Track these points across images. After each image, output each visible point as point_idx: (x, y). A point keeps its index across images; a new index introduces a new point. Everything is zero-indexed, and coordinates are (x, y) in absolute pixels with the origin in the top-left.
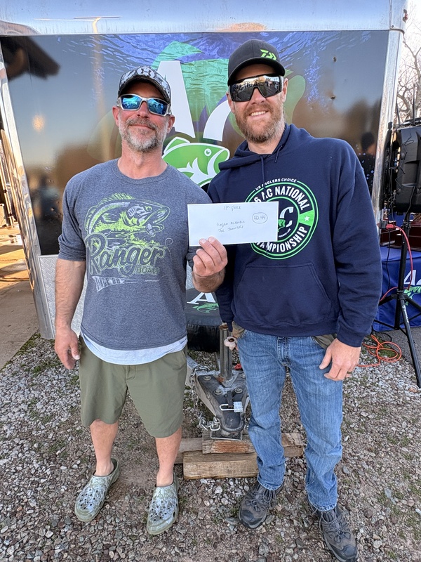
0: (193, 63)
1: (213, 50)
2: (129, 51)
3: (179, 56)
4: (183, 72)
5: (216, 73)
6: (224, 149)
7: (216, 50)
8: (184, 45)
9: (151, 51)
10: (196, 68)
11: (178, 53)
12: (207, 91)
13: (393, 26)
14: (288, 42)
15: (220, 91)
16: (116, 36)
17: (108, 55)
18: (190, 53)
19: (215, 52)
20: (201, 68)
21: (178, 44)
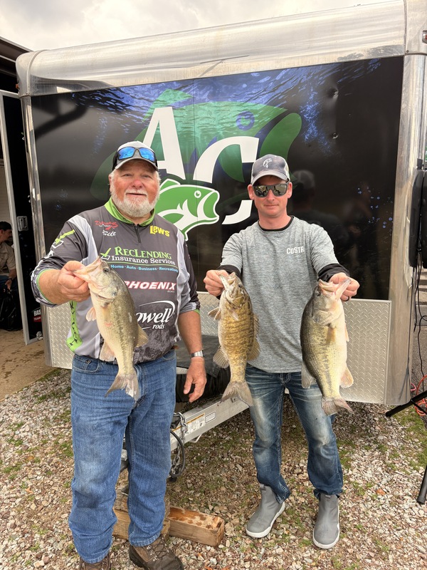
0: (184, 107)
1: (204, 94)
2: (128, 101)
3: (172, 102)
4: (175, 117)
5: (206, 116)
6: (214, 191)
7: (207, 94)
8: (176, 92)
9: (147, 100)
10: (188, 112)
11: (170, 99)
12: (198, 134)
13: (408, 51)
14: (281, 80)
15: (210, 133)
16: (118, 89)
17: (111, 106)
18: (182, 99)
19: (205, 96)
20: (192, 113)
21: (171, 91)
